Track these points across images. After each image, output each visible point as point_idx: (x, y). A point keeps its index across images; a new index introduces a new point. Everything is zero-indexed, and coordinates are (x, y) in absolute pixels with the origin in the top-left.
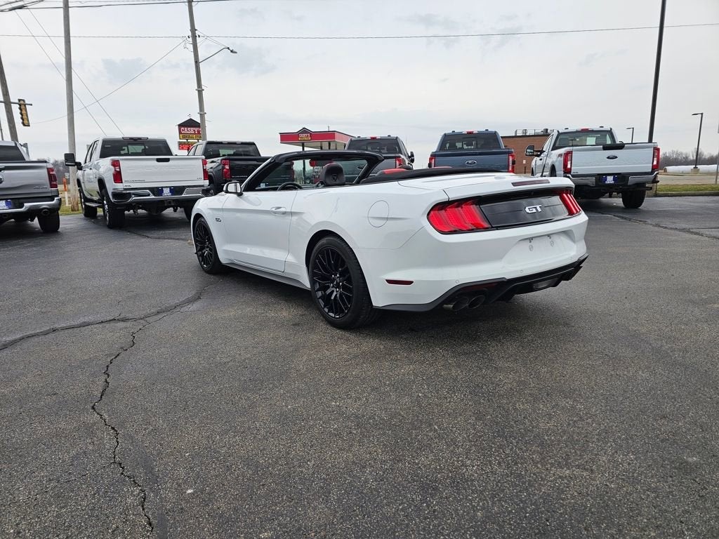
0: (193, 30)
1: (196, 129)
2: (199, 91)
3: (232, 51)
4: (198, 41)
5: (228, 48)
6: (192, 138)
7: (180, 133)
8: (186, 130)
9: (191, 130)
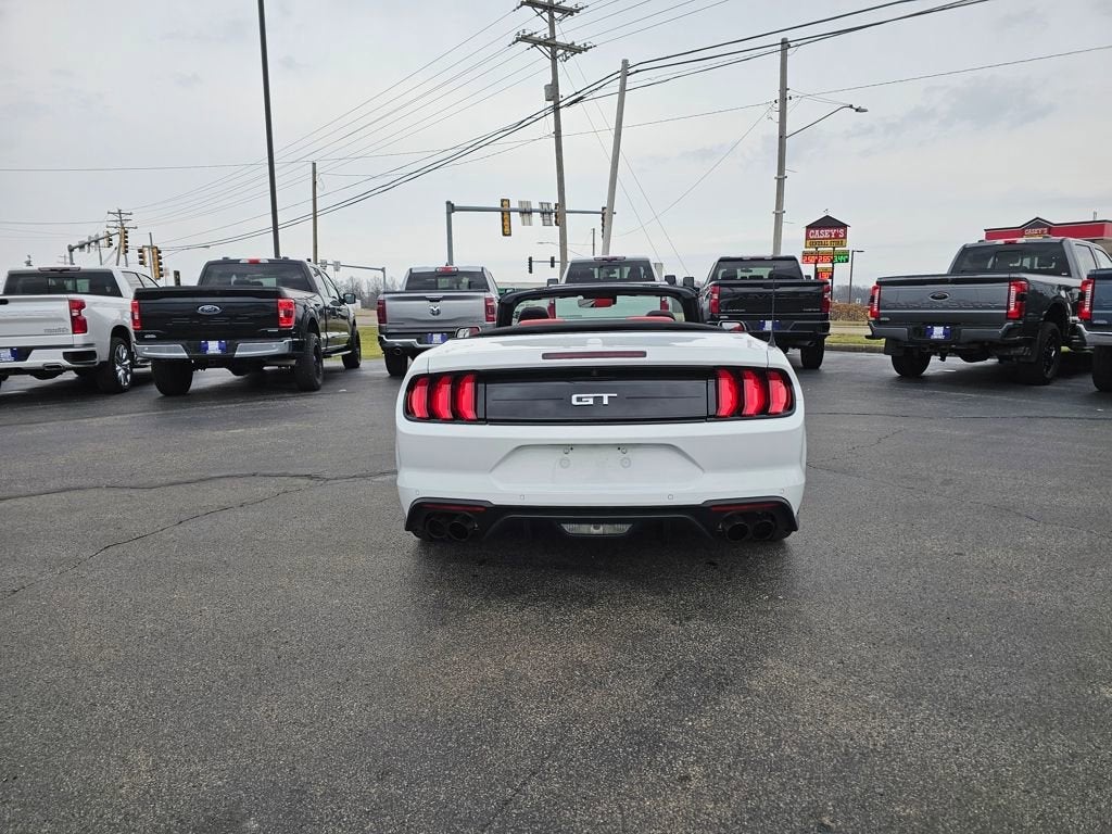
0: (784, 89)
1: (833, 231)
2: (779, 179)
3: (857, 110)
4: (788, 106)
5: (851, 106)
6: (826, 246)
7: (807, 238)
8: (816, 233)
9: (825, 233)
